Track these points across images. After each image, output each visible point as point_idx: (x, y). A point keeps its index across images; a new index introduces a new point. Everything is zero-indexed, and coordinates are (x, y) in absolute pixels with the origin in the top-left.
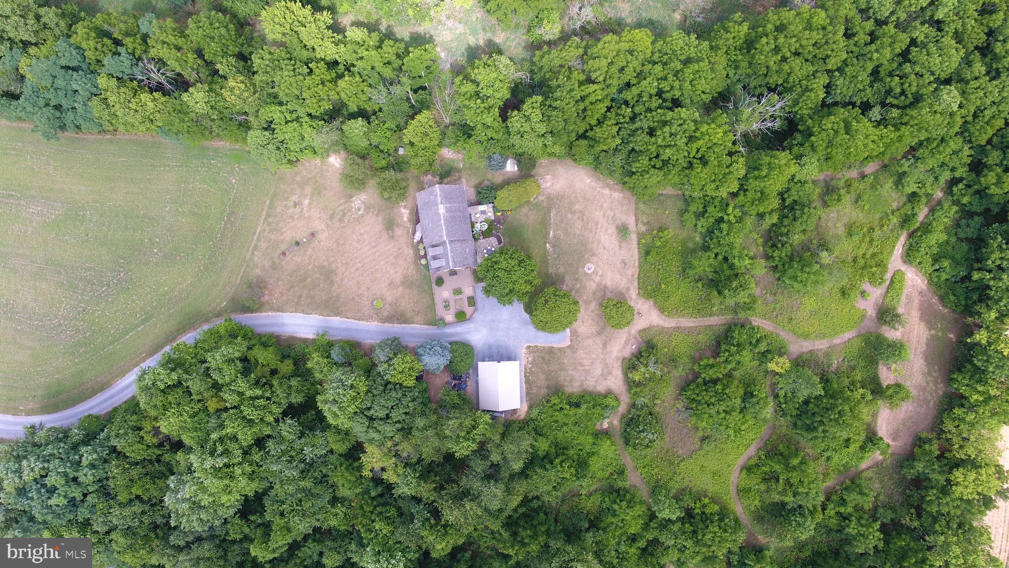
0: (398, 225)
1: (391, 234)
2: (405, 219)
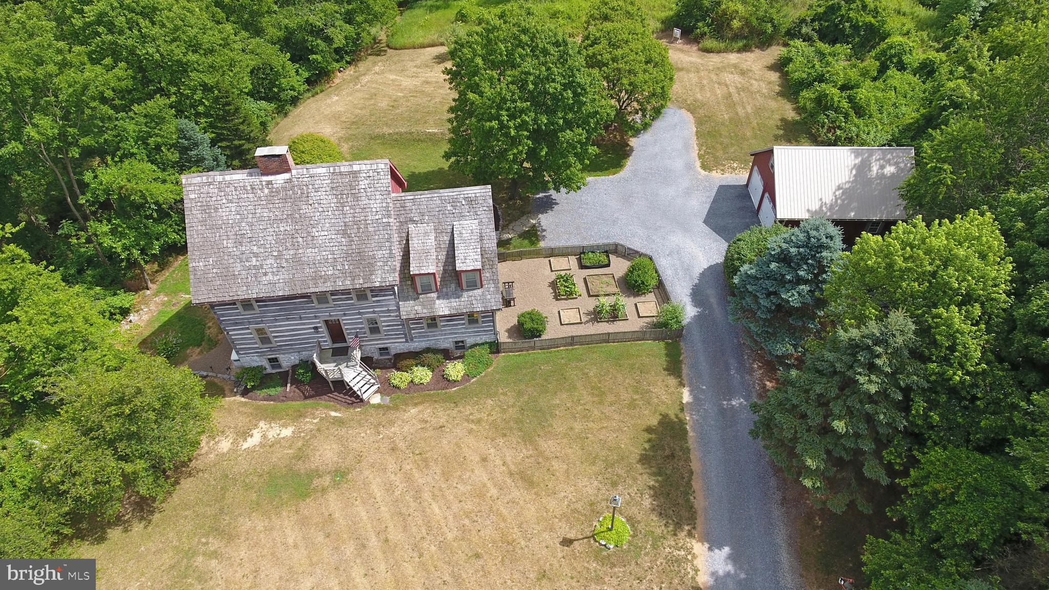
0: (301, 455)
1: (327, 480)
2: (287, 432)
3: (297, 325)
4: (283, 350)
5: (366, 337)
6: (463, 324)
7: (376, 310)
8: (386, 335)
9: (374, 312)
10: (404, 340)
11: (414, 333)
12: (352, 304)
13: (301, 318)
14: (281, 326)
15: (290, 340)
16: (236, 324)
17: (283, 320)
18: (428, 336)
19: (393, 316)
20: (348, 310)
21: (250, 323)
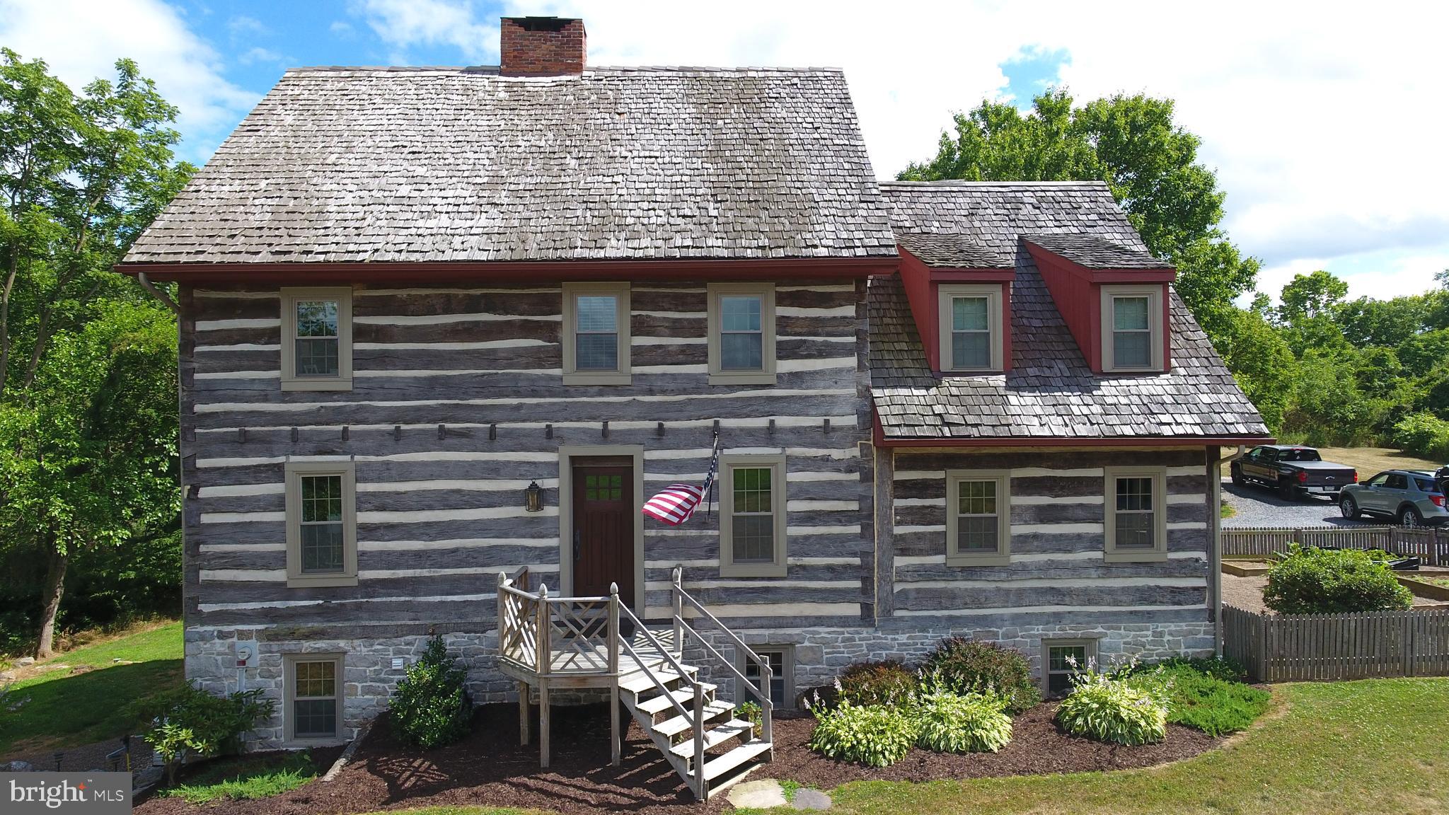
3: (468, 471)
4: (375, 611)
5: (714, 574)
6: (1095, 542)
7: (782, 421)
8: (793, 572)
9: (770, 435)
10: (854, 610)
11: (903, 575)
12: (698, 384)
13: (493, 439)
14: (406, 472)
15: (419, 558)
16: (243, 443)
17: (423, 443)
18: (951, 599)
19: (836, 466)
20: (679, 411)
21: (296, 442)
